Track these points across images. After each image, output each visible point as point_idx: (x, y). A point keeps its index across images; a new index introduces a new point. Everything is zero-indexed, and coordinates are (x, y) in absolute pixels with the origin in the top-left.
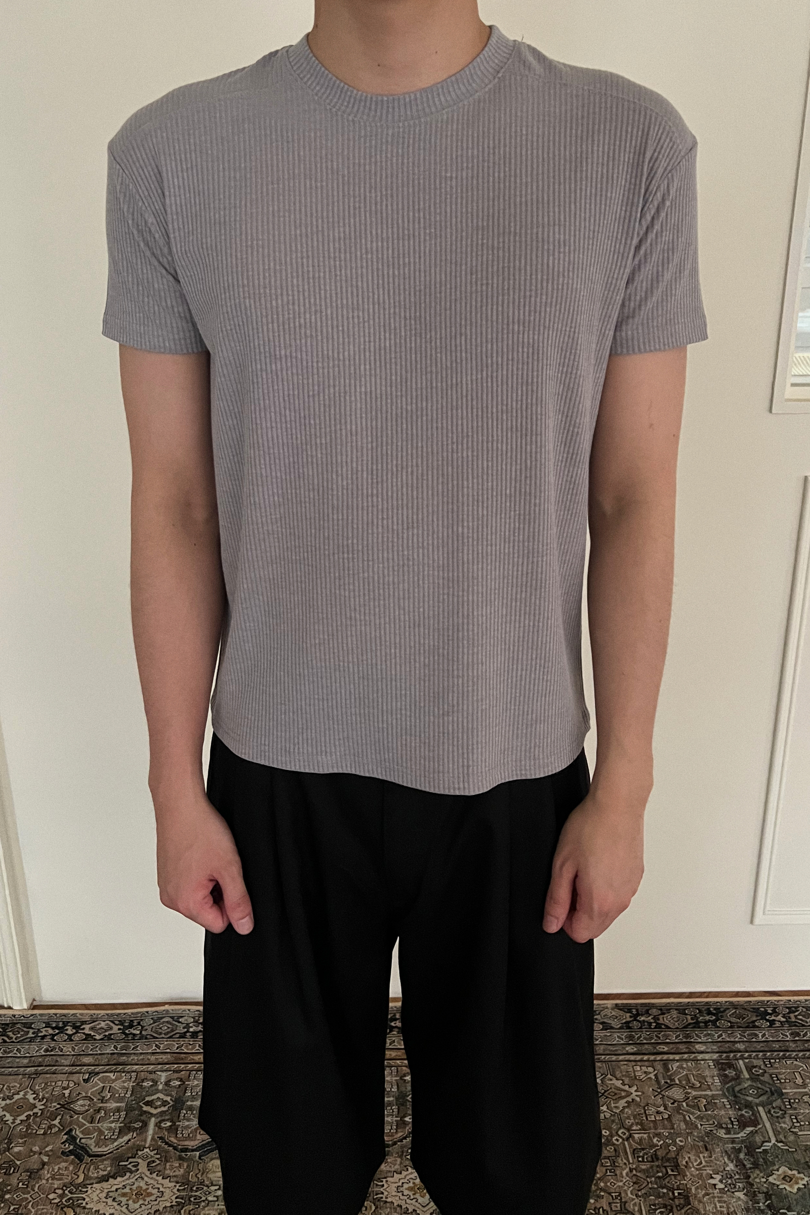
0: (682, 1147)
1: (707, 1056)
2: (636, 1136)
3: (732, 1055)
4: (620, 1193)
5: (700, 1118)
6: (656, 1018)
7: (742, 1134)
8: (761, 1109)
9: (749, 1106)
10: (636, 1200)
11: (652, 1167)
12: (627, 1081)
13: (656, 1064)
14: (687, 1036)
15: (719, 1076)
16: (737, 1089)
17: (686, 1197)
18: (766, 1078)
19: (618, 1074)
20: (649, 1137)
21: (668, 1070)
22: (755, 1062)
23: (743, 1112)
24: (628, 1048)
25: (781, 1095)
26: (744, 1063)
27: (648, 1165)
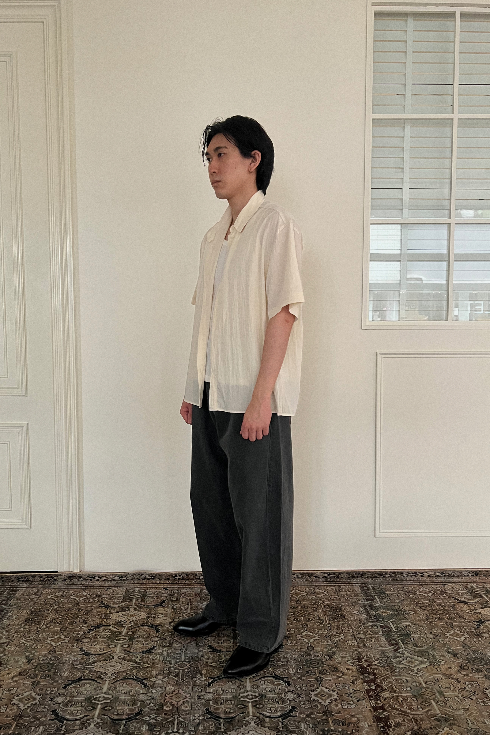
0: (343, 605)
1: (357, 584)
2: (326, 603)
3: (366, 584)
4: (318, 615)
5: (352, 599)
6: (337, 575)
7: (368, 602)
8: (376, 597)
9: (372, 596)
10: (325, 617)
11: (331, 610)
12: (323, 590)
13: (335, 586)
14: (349, 580)
15: (360, 589)
16: (368, 592)
17: (344, 617)
18: (380, 589)
19: (320, 589)
20: (331, 602)
21: (341, 587)
22: (376, 586)
23: (369, 597)
24: (325, 583)
25: (384, 593)
26: (372, 587)
27: (330, 609)
